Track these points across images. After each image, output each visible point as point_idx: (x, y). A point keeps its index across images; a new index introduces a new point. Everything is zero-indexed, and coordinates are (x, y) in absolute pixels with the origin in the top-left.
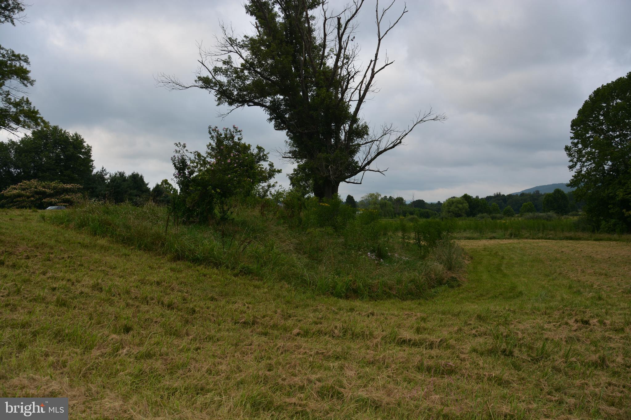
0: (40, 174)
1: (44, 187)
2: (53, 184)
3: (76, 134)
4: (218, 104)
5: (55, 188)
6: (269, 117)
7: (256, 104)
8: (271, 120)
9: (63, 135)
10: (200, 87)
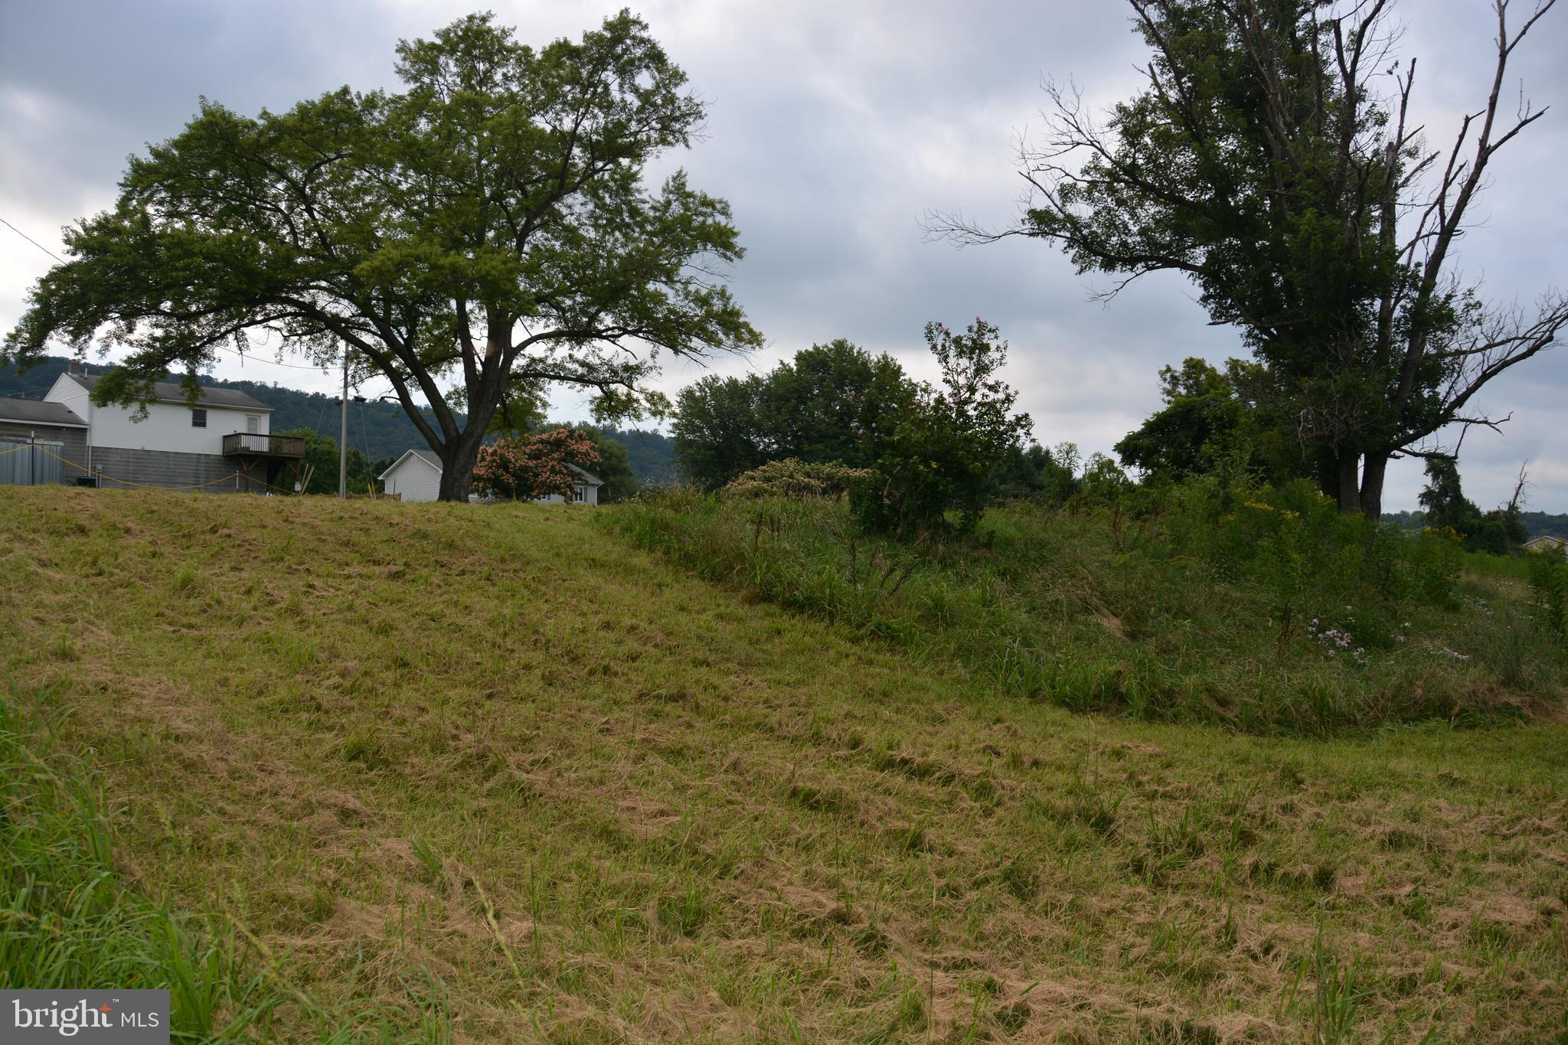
0: (806, 447)
1: (808, 475)
2: (827, 468)
3: (885, 357)
4: (1081, 271)
5: (830, 477)
6: (1201, 292)
7: (1168, 263)
8: (1205, 300)
9: (856, 360)
10: (1031, 235)
